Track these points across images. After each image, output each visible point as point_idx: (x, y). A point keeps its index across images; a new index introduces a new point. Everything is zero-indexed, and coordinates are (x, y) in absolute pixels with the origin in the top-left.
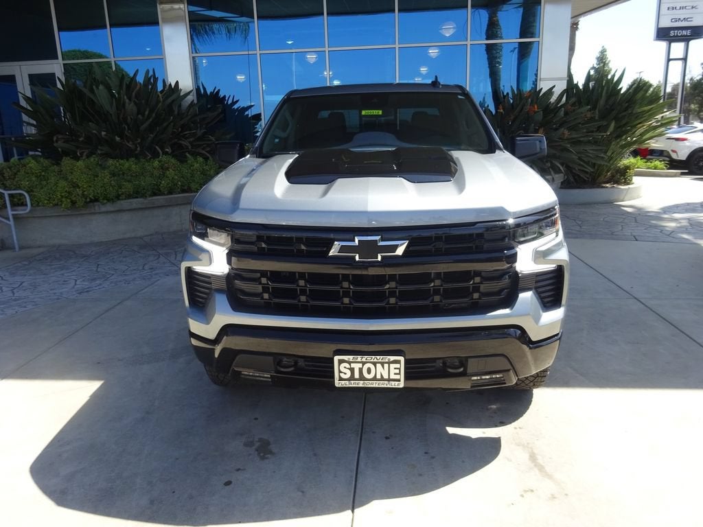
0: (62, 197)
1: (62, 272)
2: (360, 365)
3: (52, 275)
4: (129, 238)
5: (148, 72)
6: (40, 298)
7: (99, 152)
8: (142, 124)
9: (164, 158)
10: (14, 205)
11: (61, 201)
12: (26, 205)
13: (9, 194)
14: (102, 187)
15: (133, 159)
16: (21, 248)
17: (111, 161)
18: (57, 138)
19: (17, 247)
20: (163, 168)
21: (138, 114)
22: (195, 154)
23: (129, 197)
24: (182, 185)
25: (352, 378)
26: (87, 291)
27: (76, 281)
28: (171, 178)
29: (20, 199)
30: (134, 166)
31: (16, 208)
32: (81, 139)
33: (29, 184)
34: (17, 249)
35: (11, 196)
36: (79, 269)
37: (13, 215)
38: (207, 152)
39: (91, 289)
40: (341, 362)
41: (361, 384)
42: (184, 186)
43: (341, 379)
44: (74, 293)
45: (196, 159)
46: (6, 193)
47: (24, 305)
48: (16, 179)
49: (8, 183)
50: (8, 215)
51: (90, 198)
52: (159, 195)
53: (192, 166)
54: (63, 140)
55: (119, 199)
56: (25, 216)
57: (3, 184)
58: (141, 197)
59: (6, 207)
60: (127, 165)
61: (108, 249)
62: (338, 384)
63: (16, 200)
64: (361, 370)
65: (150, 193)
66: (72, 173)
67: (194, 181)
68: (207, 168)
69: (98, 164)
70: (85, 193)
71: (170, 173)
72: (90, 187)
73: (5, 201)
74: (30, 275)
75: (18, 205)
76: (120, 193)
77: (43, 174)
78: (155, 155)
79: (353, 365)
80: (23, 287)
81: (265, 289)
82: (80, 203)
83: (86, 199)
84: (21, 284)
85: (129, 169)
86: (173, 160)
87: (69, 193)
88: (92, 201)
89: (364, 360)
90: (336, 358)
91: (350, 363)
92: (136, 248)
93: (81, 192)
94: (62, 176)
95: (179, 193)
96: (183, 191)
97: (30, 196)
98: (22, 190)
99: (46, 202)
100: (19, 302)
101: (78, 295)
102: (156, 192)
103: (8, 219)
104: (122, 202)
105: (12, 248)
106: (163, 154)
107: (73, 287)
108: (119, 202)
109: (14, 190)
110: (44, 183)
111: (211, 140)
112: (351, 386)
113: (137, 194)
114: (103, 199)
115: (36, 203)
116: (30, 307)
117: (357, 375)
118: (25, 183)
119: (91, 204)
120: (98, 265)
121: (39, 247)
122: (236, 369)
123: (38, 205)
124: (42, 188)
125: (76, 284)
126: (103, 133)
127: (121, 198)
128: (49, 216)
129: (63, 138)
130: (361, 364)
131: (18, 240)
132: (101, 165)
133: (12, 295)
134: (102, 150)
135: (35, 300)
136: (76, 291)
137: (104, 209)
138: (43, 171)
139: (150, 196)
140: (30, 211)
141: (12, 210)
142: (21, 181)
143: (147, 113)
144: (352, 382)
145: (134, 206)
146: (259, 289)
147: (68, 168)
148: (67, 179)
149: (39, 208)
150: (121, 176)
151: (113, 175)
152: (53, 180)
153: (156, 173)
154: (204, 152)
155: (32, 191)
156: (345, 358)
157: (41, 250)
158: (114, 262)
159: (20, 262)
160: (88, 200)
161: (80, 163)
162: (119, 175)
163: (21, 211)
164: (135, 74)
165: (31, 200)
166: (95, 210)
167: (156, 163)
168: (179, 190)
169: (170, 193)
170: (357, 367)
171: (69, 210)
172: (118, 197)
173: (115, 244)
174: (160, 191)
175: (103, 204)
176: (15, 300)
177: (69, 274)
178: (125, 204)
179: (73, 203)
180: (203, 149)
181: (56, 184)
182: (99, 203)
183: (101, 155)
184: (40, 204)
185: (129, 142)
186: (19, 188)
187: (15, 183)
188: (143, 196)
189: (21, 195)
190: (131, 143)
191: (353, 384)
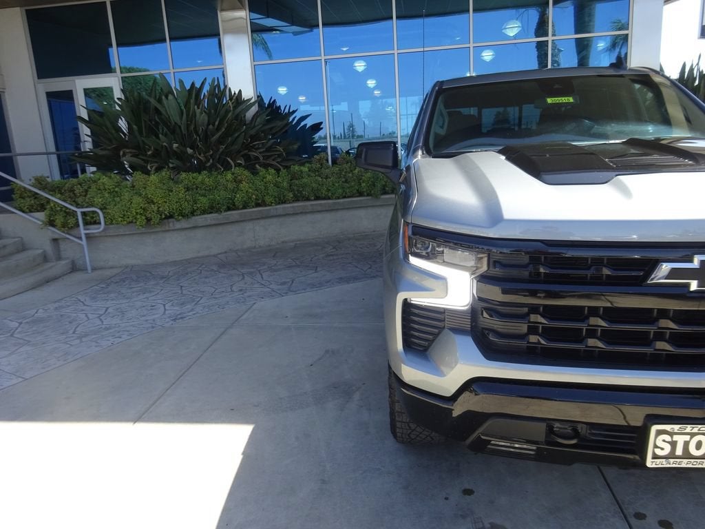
0: (137, 213)
1: (145, 295)
2: (687, 438)
3: (135, 299)
4: (203, 257)
5: (213, 81)
6: (133, 326)
7: (171, 165)
8: (213, 136)
9: (237, 170)
10: (86, 223)
11: (136, 218)
12: (100, 223)
13: (82, 212)
14: (177, 202)
15: (205, 172)
16: (94, 269)
17: (184, 175)
18: (124, 152)
19: (89, 268)
20: (237, 181)
21: (208, 124)
22: (266, 166)
23: (204, 212)
24: (256, 199)
25: (672, 455)
26: (182, 318)
27: (164, 305)
28: (245, 191)
29: (93, 218)
30: (207, 180)
31: (88, 227)
32: (149, 153)
33: (102, 201)
34: (90, 271)
35: (84, 214)
36: (163, 291)
37: (86, 234)
38: (277, 162)
39: (185, 315)
40: (659, 433)
41: (685, 464)
42: (258, 200)
43: (655, 457)
44: (167, 320)
45: (268, 170)
46: (79, 211)
47: (117, 335)
48: (88, 196)
49: (80, 200)
50: (81, 234)
51: (166, 215)
52: (234, 210)
53: (264, 178)
54: (130, 155)
55: (194, 215)
56: (97, 235)
57: (74, 201)
58: (216, 212)
59: (78, 226)
60: (200, 178)
61: (186, 268)
62: (650, 463)
63: (88, 218)
64: (686, 444)
65: (225, 207)
66: (145, 188)
67: (268, 194)
68: (279, 180)
69: (170, 178)
70: (161, 209)
71: (244, 186)
72: (166, 202)
73: (77, 219)
74: (112, 300)
75: (91, 223)
76: (195, 208)
77: (116, 189)
78: (227, 167)
79: (676, 438)
80: (109, 313)
81: (533, 329)
82: (156, 219)
83: (161, 215)
84: (106, 311)
85: (202, 183)
86: (246, 173)
87: (144, 209)
88: (167, 218)
89: (695, 430)
90: (655, 428)
91: (671, 434)
92: (215, 268)
93: (156, 208)
94: (135, 192)
95: (253, 207)
96: (258, 205)
97: (104, 213)
98: (96, 207)
99: (120, 219)
100: (111, 331)
101: (172, 322)
102: (231, 207)
103: (80, 238)
104: (197, 217)
105: (84, 269)
106: (235, 166)
107: (164, 313)
108: (193, 218)
109: (87, 207)
110: (117, 199)
111: (280, 151)
112: (668, 466)
113: (213, 209)
114: (178, 215)
115: (110, 221)
116: (125, 337)
117: (679, 452)
118: (98, 200)
119: (166, 221)
120: (181, 287)
121: (112, 268)
122: (482, 437)
123: (111, 224)
124: (115, 205)
125: (165, 310)
126: (175, 145)
127: (195, 214)
128: (122, 235)
129: (131, 152)
130: (689, 436)
131: (90, 261)
132: (173, 180)
133: (100, 323)
134: (173, 164)
135: (128, 329)
136: (169, 317)
137: (178, 225)
138: (116, 187)
139: (225, 211)
140: (103, 231)
141: (85, 229)
142: (93, 198)
143: (217, 123)
144: (672, 460)
145: (209, 222)
146: (524, 328)
147: (141, 183)
148: (140, 195)
149: (111, 226)
150: (195, 190)
151: (188, 189)
152: (126, 196)
153: (230, 186)
154: (274, 163)
155: (105, 208)
156: (668, 427)
157: (115, 271)
158: (196, 283)
159: (96, 285)
160: (163, 216)
161: (153, 178)
162: (193, 189)
163: (94, 230)
164: (203, 84)
165: (105, 217)
166: (169, 227)
167: (229, 176)
168: (253, 204)
169: (244, 207)
170: (680, 440)
171: (143, 227)
172: (193, 213)
173: (189, 263)
174: (234, 205)
175: (178, 220)
176: (107, 329)
177: (153, 298)
178: (200, 220)
179: (148, 220)
180: (273, 160)
181: (130, 201)
182: (174, 220)
183: (173, 168)
184: (114, 222)
185: (200, 154)
186: (92, 206)
187: (87, 200)
188: (218, 211)
189: (94, 212)
190: (202, 155)
191: (672, 464)
